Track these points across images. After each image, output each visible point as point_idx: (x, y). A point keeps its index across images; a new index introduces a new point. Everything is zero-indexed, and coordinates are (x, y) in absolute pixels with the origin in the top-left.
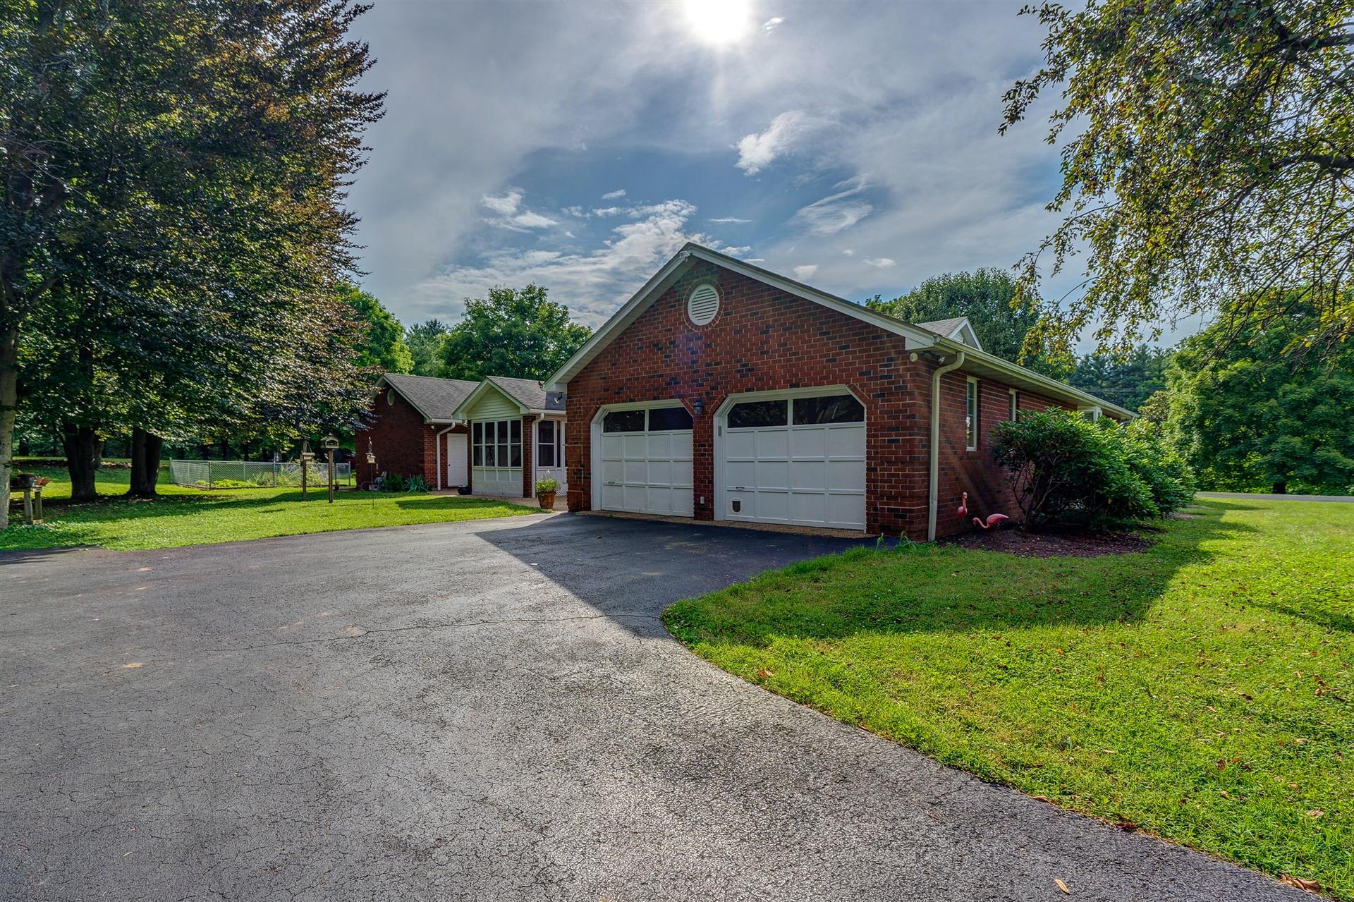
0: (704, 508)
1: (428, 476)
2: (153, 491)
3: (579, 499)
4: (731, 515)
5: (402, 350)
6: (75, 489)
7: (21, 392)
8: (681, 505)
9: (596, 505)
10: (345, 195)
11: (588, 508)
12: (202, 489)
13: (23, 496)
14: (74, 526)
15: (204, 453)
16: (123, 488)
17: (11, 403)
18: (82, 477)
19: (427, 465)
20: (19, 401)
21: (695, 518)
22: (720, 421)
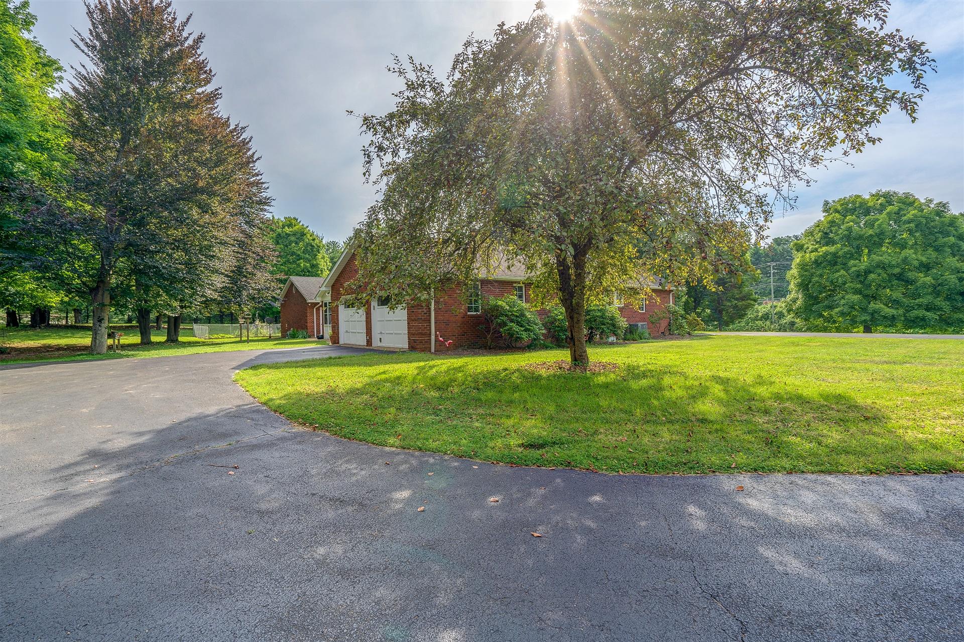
0: (369, 342)
1: (309, 330)
2: (177, 340)
3: (335, 339)
4: (379, 344)
5: (323, 258)
6: (142, 339)
7: (112, 298)
8: (361, 341)
9: (341, 342)
10: (268, 188)
11: (338, 343)
12: (205, 339)
13: (112, 343)
14: (133, 352)
15: (209, 320)
16: (163, 339)
17: (108, 303)
18: (145, 332)
19: (309, 325)
20: (111, 302)
21: (367, 346)
22: (374, 303)
